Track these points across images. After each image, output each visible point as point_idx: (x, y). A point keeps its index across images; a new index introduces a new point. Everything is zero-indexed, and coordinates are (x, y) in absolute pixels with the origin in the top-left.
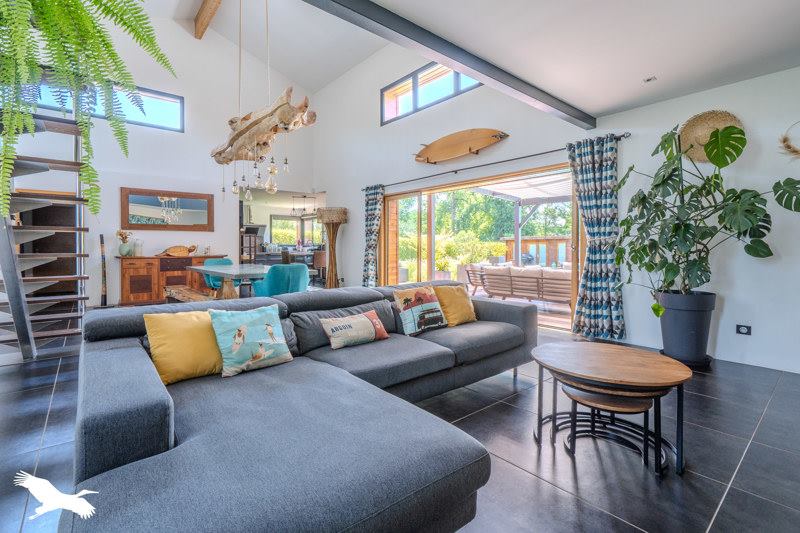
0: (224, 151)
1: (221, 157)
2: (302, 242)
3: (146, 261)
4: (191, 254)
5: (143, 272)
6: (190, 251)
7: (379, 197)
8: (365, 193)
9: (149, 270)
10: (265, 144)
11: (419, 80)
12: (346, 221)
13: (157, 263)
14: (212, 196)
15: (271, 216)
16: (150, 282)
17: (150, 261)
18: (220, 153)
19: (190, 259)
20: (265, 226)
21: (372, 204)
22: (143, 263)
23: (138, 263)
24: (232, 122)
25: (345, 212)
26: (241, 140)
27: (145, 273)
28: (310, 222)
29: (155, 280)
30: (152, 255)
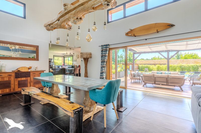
0: (52, 24)
1: (50, 27)
2: (64, 65)
3: (8, 74)
4: (29, 70)
5: (6, 79)
6: (29, 69)
7: (108, 49)
8: (101, 47)
9: (9, 78)
10: (81, 18)
11: (126, 6)
12: (91, 57)
13: (13, 75)
14: (38, 46)
15: (54, 56)
16: (10, 83)
17: (10, 74)
18: (49, 25)
19: (30, 72)
20: (52, 59)
21: (105, 51)
22: (6, 75)
23: (3, 75)
24: (65, 5)
25: (91, 54)
26: (67, 16)
27: (8, 80)
28: (67, 58)
29: (12, 82)
30: (11, 71)
